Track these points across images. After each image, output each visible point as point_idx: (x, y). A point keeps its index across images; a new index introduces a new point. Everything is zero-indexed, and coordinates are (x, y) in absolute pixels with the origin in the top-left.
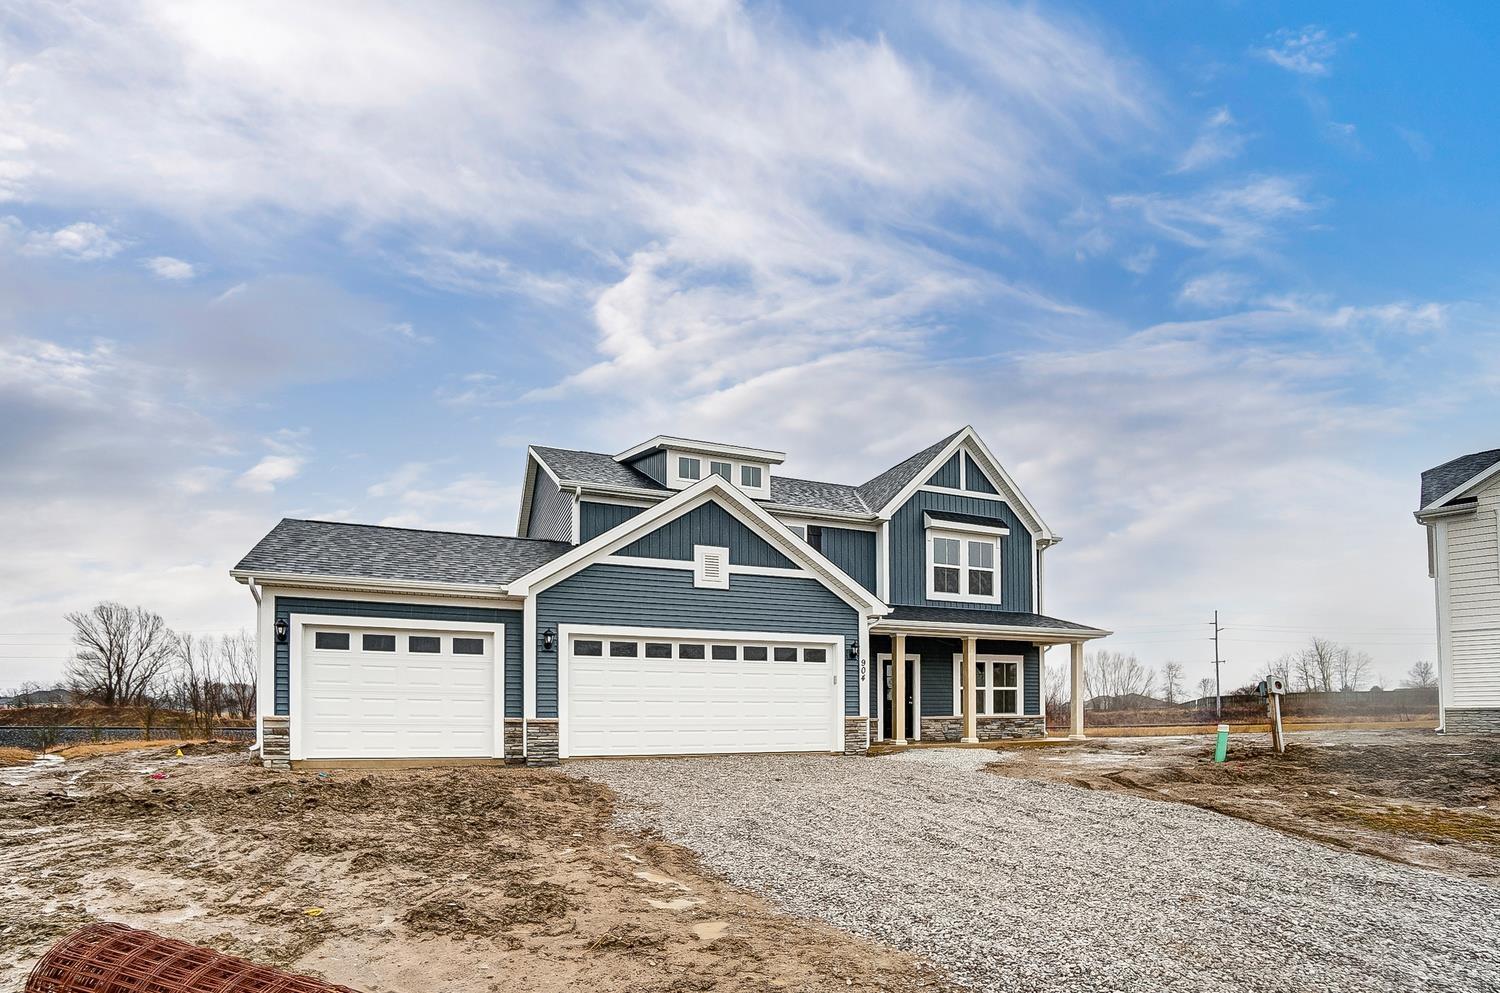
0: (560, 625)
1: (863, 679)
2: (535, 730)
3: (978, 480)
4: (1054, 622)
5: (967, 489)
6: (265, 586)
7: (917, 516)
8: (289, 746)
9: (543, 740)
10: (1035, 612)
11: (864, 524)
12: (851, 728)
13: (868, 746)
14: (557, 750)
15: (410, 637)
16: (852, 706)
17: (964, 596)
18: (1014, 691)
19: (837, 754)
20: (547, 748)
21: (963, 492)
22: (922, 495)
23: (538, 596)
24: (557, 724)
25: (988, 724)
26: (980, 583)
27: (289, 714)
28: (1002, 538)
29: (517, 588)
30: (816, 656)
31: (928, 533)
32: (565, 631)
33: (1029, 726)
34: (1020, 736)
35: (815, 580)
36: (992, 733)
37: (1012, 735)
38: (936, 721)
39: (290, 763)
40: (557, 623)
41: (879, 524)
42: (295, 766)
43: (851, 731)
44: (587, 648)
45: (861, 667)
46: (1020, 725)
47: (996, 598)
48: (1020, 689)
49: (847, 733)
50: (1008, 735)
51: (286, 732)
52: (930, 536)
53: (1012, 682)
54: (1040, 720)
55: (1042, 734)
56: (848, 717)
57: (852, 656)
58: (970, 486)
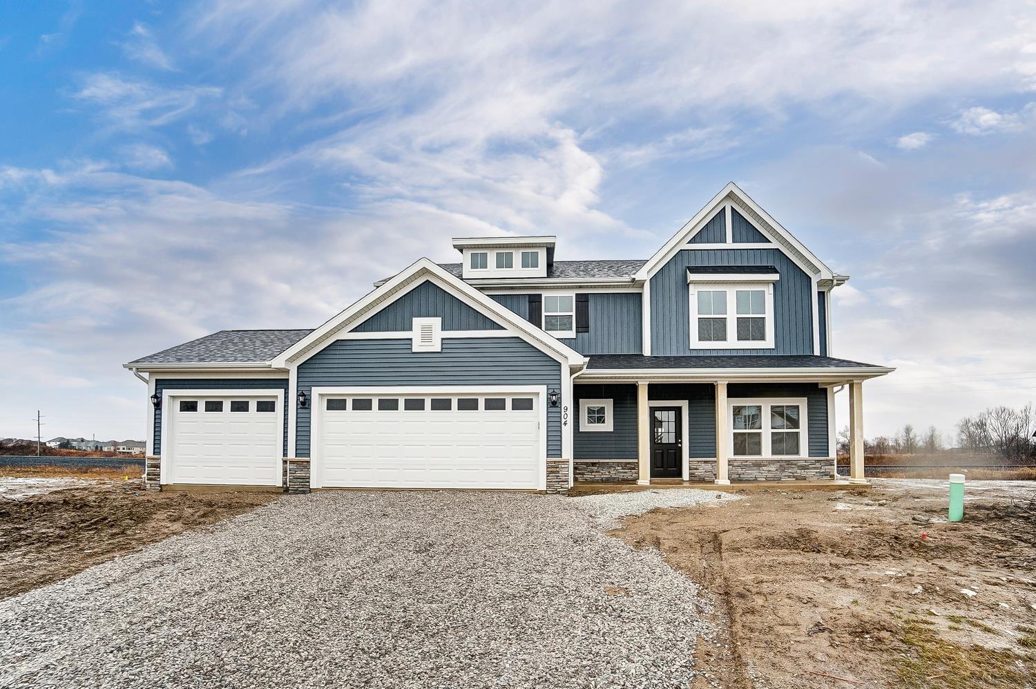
0: (313, 388)
1: (565, 424)
2: (293, 466)
3: (745, 229)
4: (840, 363)
5: (733, 242)
6: (151, 373)
7: (680, 272)
8: (159, 475)
9: (299, 474)
10: (817, 352)
11: (625, 287)
12: (553, 470)
13: (571, 484)
14: (309, 482)
15: (232, 402)
16: (554, 447)
17: (732, 342)
18: (797, 434)
19: (541, 492)
20: (301, 480)
21: (729, 244)
22: (685, 254)
23: (299, 367)
24: (309, 462)
25: (765, 466)
26: (752, 328)
27: (160, 454)
28: (775, 284)
29: (279, 362)
30: (523, 404)
31: (691, 287)
32: (316, 392)
33: (815, 468)
34: (805, 479)
35: (518, 337)
36: (770, 475)
37: (794, 477)
38: (705, 462)
39: (161, 486)
40: (311, 386)
41: (641, 285)
42: (164, 489)
43: (552, 472)
44: (335, 404)
45: (563, 413)
46: (804, 468)
47: (769, 343)
48: (803, 430)
49: (549, 473)
50: (789, 477)
51: (158, 466)
52: (693, 290)
53: (795, 423)
54: (830, 463)
55: (832, 477)
56: (550, 459)
57: (554, 404)
58: (738, 237)
